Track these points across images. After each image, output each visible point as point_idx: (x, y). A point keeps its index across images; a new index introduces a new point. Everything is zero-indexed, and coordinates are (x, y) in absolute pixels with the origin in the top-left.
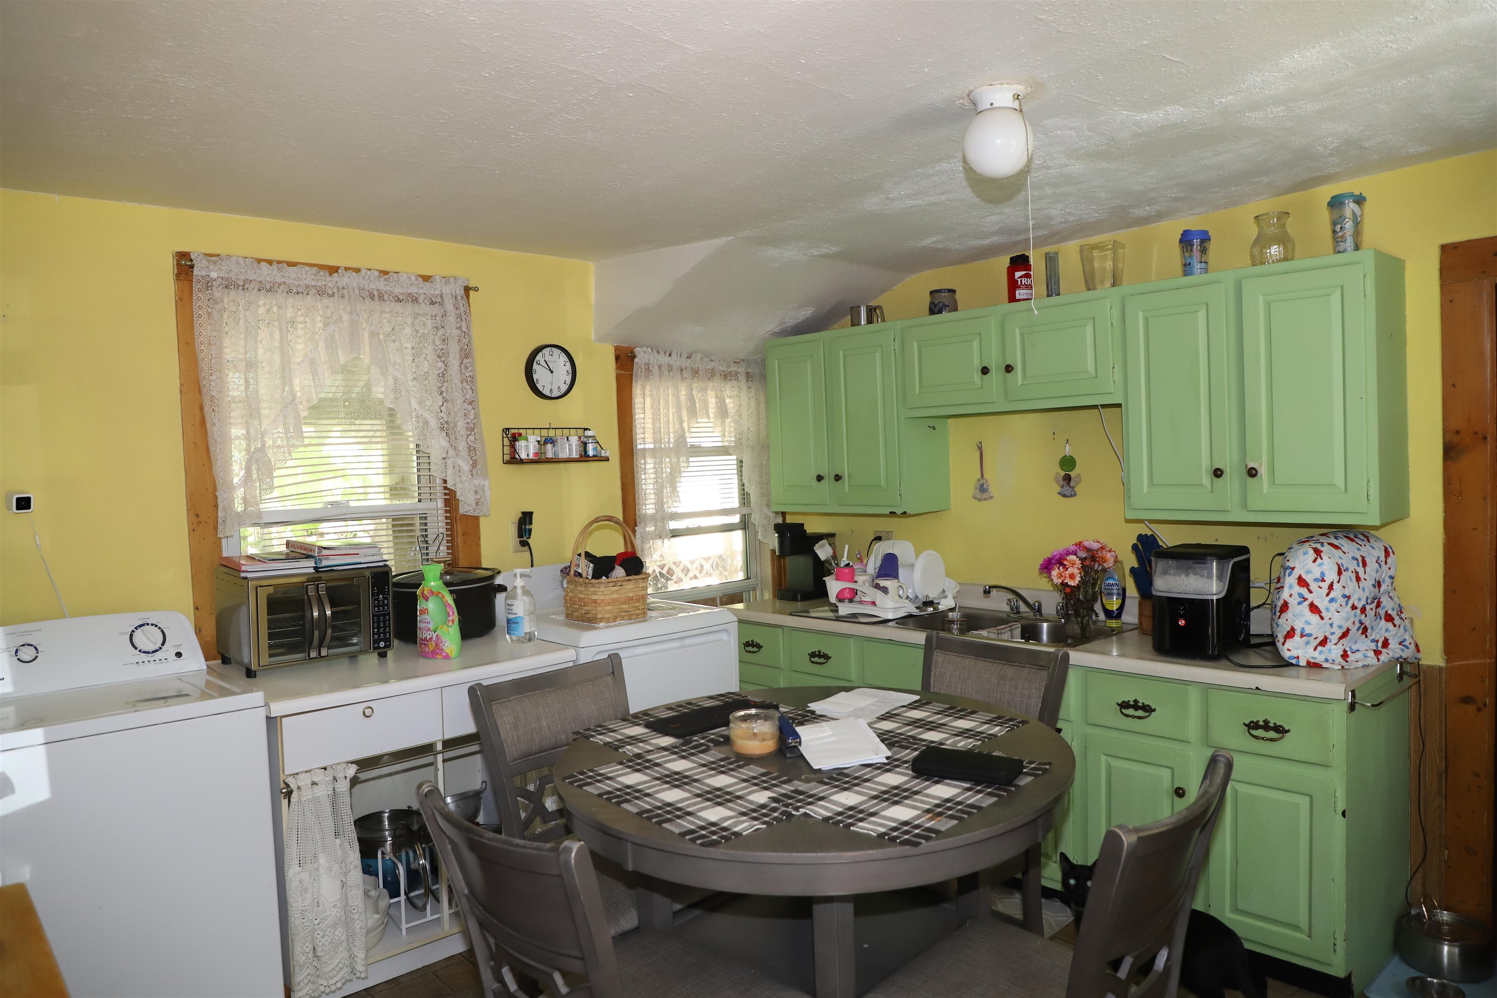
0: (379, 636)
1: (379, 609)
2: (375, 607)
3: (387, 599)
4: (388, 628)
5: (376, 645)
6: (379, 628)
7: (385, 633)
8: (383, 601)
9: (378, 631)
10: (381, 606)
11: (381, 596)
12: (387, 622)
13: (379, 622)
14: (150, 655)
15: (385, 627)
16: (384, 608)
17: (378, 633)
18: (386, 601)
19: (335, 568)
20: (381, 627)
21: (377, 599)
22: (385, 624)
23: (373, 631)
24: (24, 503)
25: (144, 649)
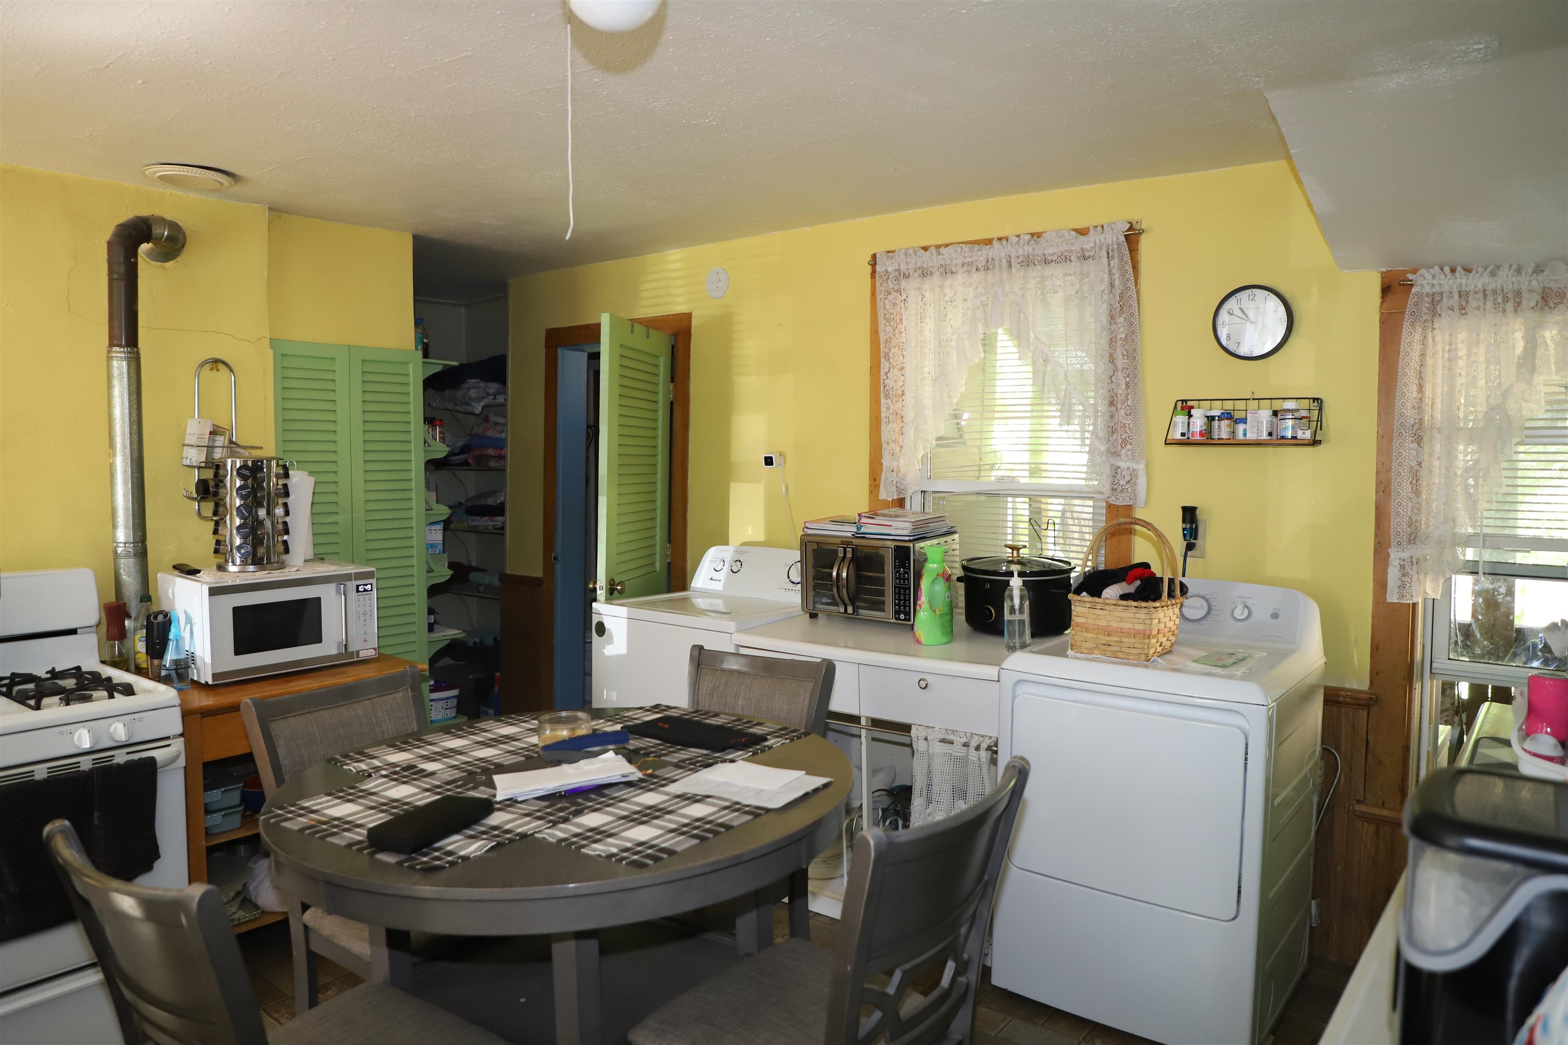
0: (900, 608)
1: (900, 582)
2: (896, 578)
3: (907, 573)
4: (907, 602)
5: (897, 616)
6: (900, 600)
7: (905, 607)
8: (904, 574)
9: (899, 603)
10: (902, 579)
11: (902, 570)
12: (907, 596)
13: (899, 594)
14: (794, 585)
15: (905, 600)
16: (904, 582)
17: (899, 605)
18: (906, 575)
19: (868, 536)
20: (902, 600)
21: (898, 572)
22: (905, 597)
23: (895, 602)
24: (769, 461)
25: (792, 580)
